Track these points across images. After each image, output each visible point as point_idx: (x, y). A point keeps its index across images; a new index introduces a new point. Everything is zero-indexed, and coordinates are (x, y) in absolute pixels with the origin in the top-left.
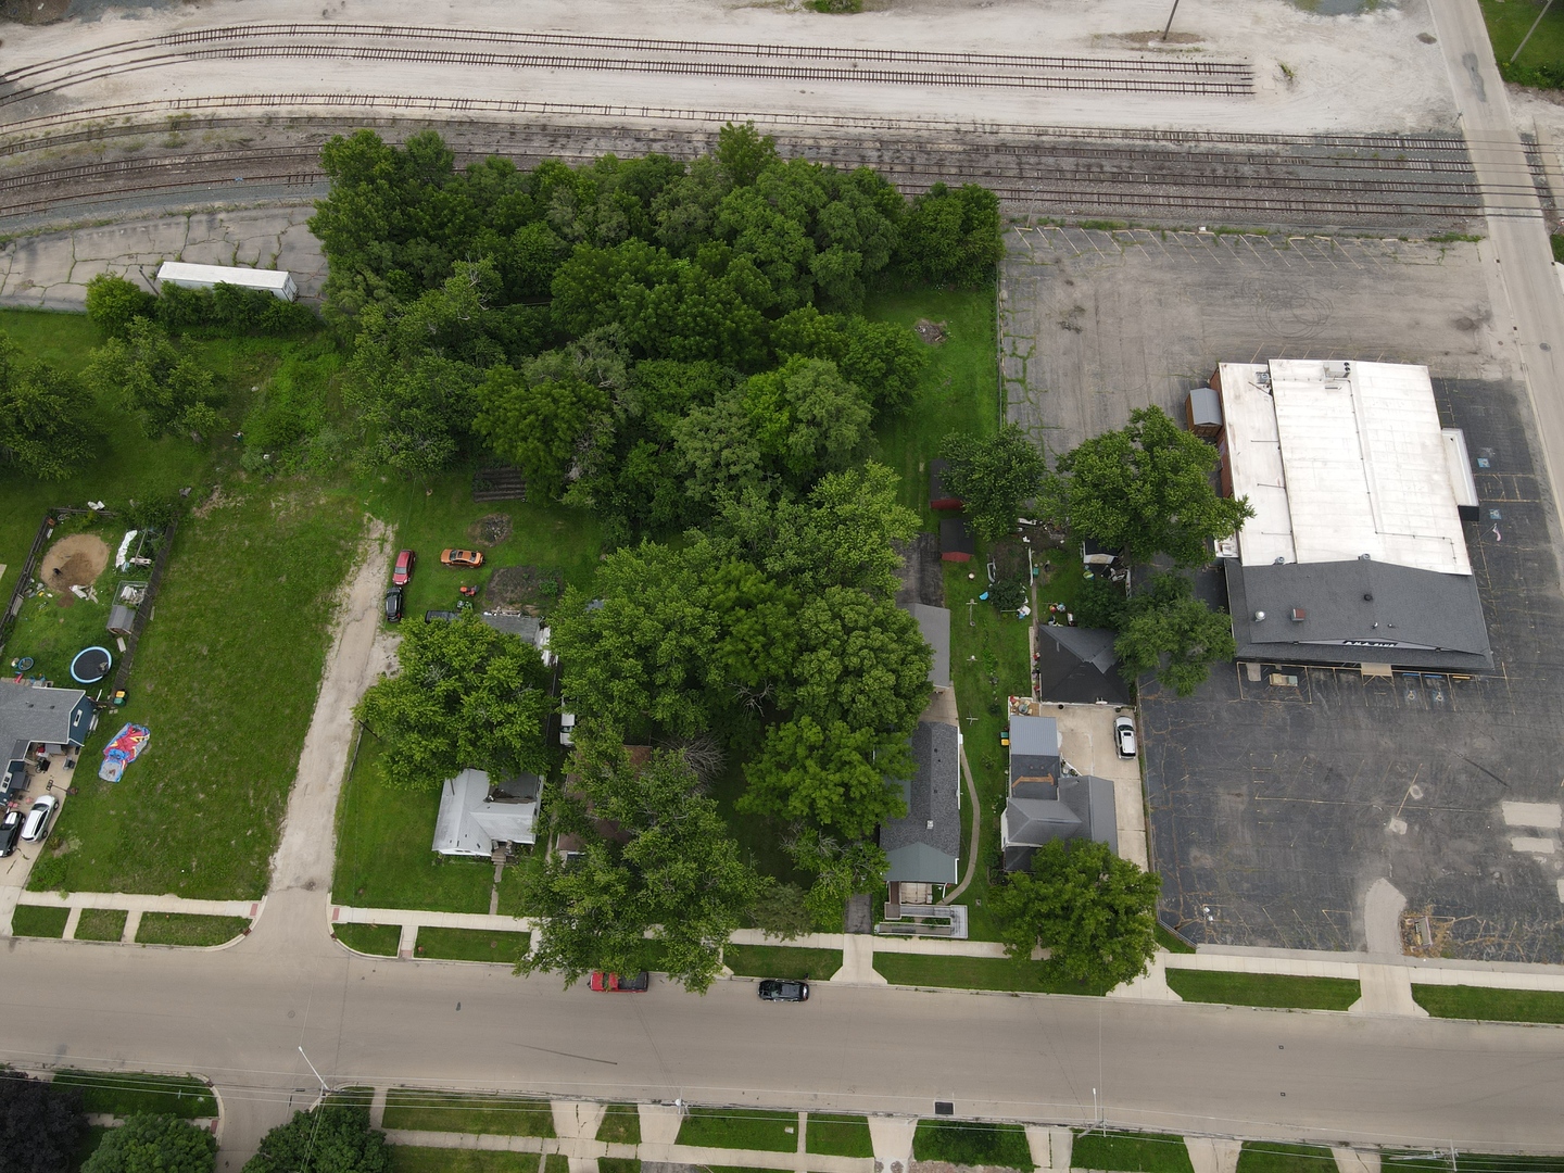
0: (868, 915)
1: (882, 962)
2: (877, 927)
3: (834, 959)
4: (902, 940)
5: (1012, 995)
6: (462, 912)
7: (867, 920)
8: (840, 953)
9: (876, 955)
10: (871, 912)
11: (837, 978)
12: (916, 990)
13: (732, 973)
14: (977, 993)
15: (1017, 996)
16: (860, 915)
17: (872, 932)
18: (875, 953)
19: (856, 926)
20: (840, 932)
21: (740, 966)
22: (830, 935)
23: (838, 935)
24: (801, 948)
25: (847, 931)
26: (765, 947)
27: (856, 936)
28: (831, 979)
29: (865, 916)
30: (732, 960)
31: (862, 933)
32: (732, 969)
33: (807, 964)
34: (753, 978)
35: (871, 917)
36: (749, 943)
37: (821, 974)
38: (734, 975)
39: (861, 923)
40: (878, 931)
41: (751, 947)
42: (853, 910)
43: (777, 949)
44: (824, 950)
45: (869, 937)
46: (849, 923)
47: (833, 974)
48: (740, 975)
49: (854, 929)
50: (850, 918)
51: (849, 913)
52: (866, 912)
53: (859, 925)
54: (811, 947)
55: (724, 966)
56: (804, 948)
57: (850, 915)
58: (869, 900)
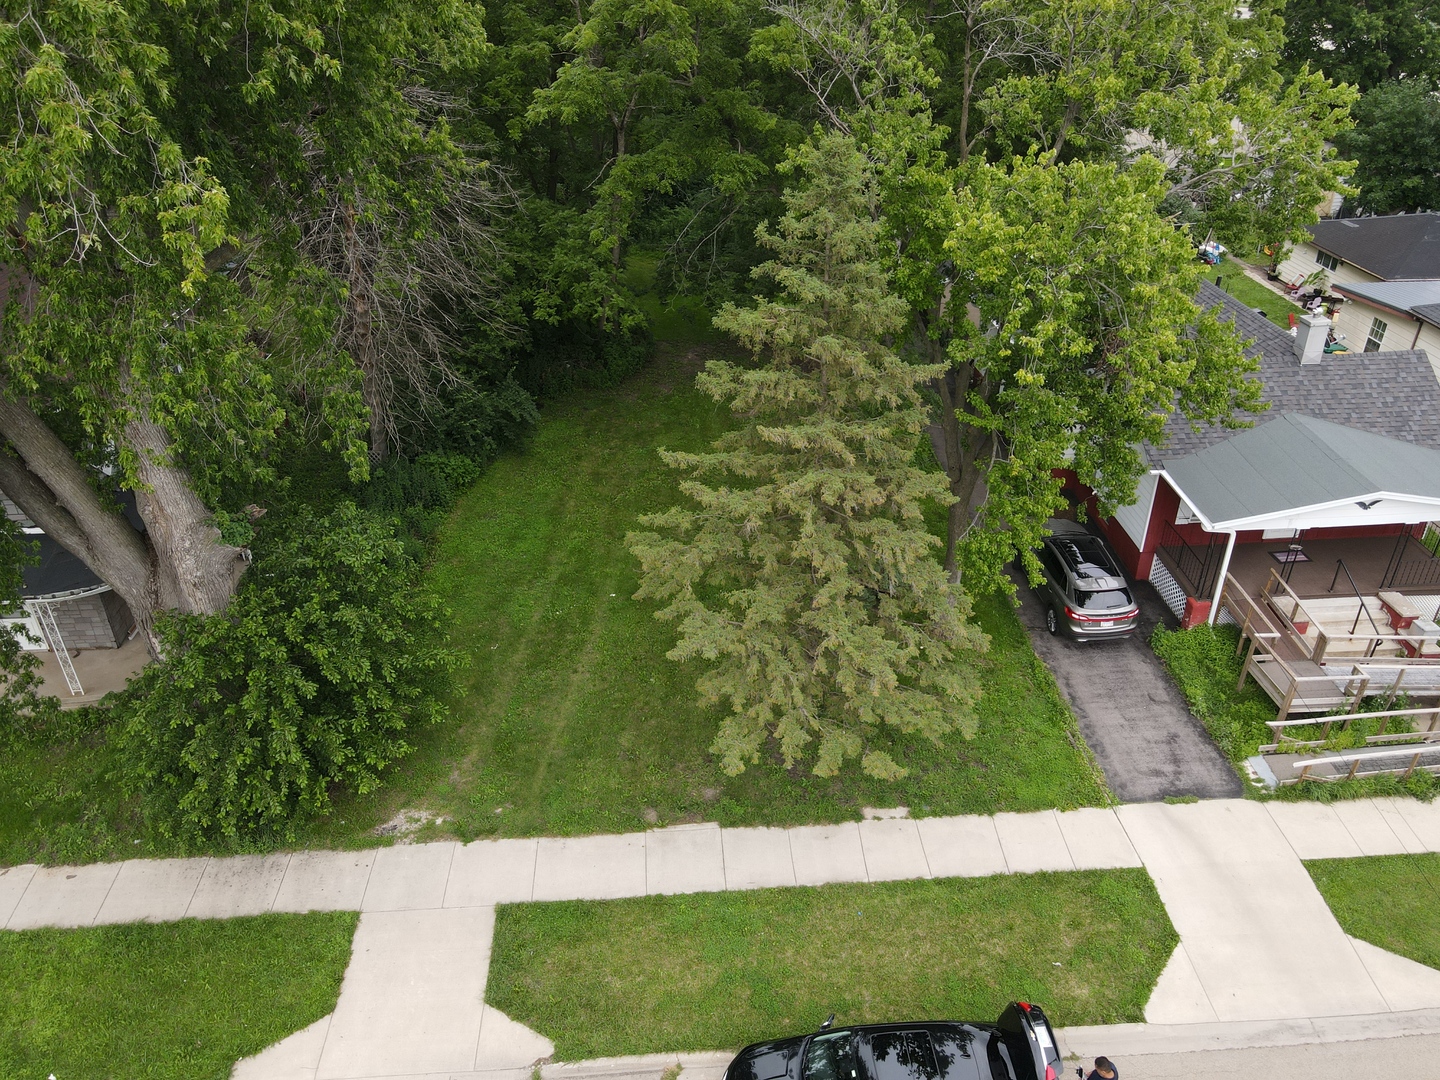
0: (1186, 733)
1: (1373, 904)
2: (1257, 768)
3: (1120, 919)
4: (1409, 805)
7: (1191, 744)
8: (1138, 881)
9: (1327, 873)
10: (1194, 722)
11: (1177, 1003)
13: (544, 1046)
16: (1163, 734)
17: (1240, 787)
18: (1313, 867)
19: (1157, 773)
20: (1095, 801)
21: (590, 1006)
22: (1050, 817)
23: (1088, 815)
24: (920, 883)
25: (1124, 796)
26: (724, 898)
27: (1180, 810)
28: (1151, 1010)
29: (1173, 739)
30: (542, 981)
31: (1200, 793)
32: (540, 1029)
33: (978, 952)
34: (670, 1059)
35: (1208, 736)
36: (639, 891)
37: (1083, 992)
38: (556, 1058)
39: (1176, 761)
40: (1270, 779)
41: (657, 904)
42: (1106, 718)
43: (796, 900)
44: (1048, 880)
45: (1243, 808)
46: (1117, 763)
47: (1144, 985)
48: (592, 1054)
49: (1155, 784)
50: (1109, 749)
51: (1100, 732)
52: (1169, 720)
53: (1169, 768)
54: (977, 874)
55: (498, 1019)
56: (938, 882)
57: (1106, 741)
58: (1161, 684)
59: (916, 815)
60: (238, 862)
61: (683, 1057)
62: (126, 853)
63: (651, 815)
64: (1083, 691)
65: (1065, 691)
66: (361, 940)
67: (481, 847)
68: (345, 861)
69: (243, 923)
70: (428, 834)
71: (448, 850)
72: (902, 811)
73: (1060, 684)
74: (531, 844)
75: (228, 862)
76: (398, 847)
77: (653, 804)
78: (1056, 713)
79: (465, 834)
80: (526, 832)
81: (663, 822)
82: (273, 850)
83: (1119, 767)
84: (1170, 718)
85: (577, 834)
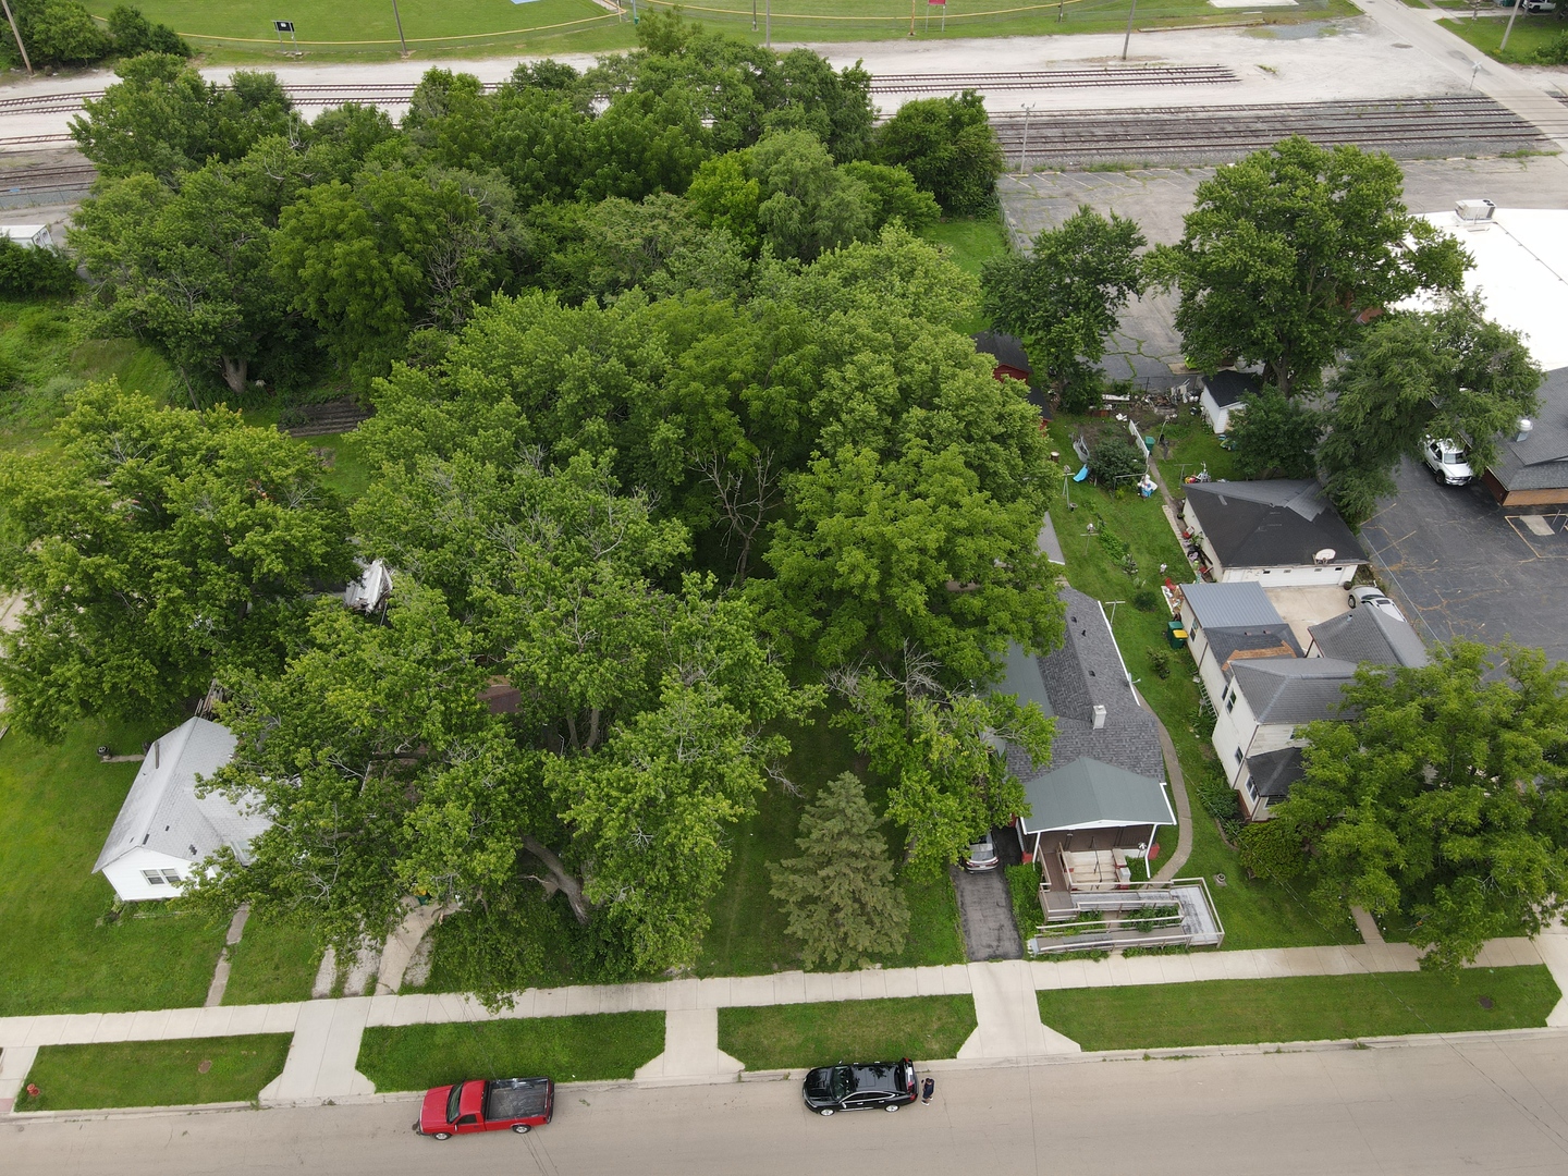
0: (1008, 924)
1: (1057, 1009)
2: (1032, 944)
3: (957, 1016)
4: (1089, 963)
5: (1354, 1047)
6: (144, 1008)
7: (1009, 932)
8: (968, 1000)
9: (1044, 997)
10: (1013, 918)
11: (970, 1051)
12: (1146, 1057)
13: (741, 1066)
14: (1278, 1051)
15: (1363, 1047)
16: (993, 925)
17: (1022, 954)
18: (1039, 993)
19: (990, 946)
20: (959, 961)
21: (756, 1050)
22: (940, 968)
23: (956, 967)
24: (882, 1000)
25: (973, 959)
26: (805, 1006)
27: (995, 966)
28: (959, 1054)
29: (1002, 927)
30: (738, 1041)
31: (1005, 957)
32: (739, 1059)
33: (901, 1030)
34: (787, 1071)
35: (1016, 927)
36: (772, 1003)
37: (936, 1047)
38: (746, 1070)
39: (999, 940)
40: (1036, 949)
41: (778, 1009)
42: (974, 914)
43: (833, 1007)
44: (933, 999)
45: (1021, 963)
46: (974, 941)
47: (960, 1044)
48: (758, 1069)
49: (986, 952)
50: (972, 933)
51: (971, 924)
52: (1002, 917)
53: (995, 944)
54: (905, 996)
55: (723, 1055)
56: (890, 999)
57: (972, 929)
58: (1004, 896)
59: (884, 967)
60: (612, 987)
61: (790, 1070)
62: (568, 984)
63: (776, 967)
64: (968, 899)
65: (959, 899)
66: (669, 1023)
67: (707, 981)
68: (655, 987)
69: (623, 1015)
70: (685, 975)
71: (694, 982)
72: (878, 965)
73: (958, 896)
74: (728, 980)
75: (608, 987)
76: (674, 981)
77: (776, 961)
78: (953, 913)
79: (701, 975)
80: (725, 975)
81: (781, 970)
82: (625, 982)
83: (974, 943)
84: (1003, 916)
85: (746, 976)
